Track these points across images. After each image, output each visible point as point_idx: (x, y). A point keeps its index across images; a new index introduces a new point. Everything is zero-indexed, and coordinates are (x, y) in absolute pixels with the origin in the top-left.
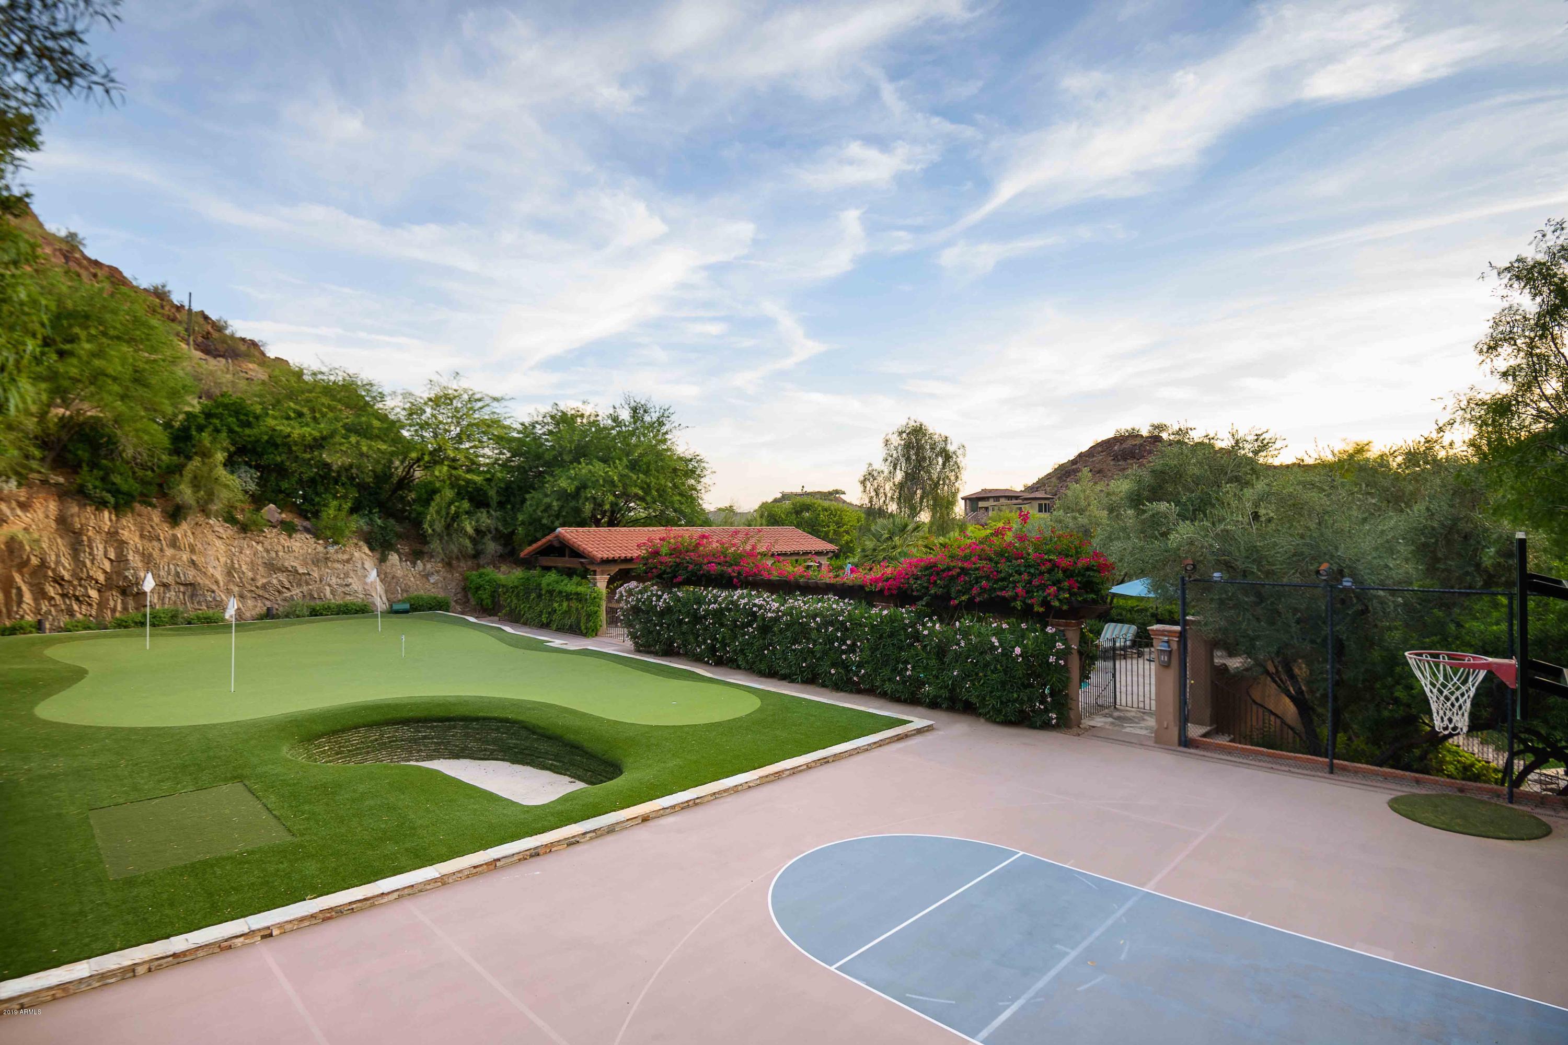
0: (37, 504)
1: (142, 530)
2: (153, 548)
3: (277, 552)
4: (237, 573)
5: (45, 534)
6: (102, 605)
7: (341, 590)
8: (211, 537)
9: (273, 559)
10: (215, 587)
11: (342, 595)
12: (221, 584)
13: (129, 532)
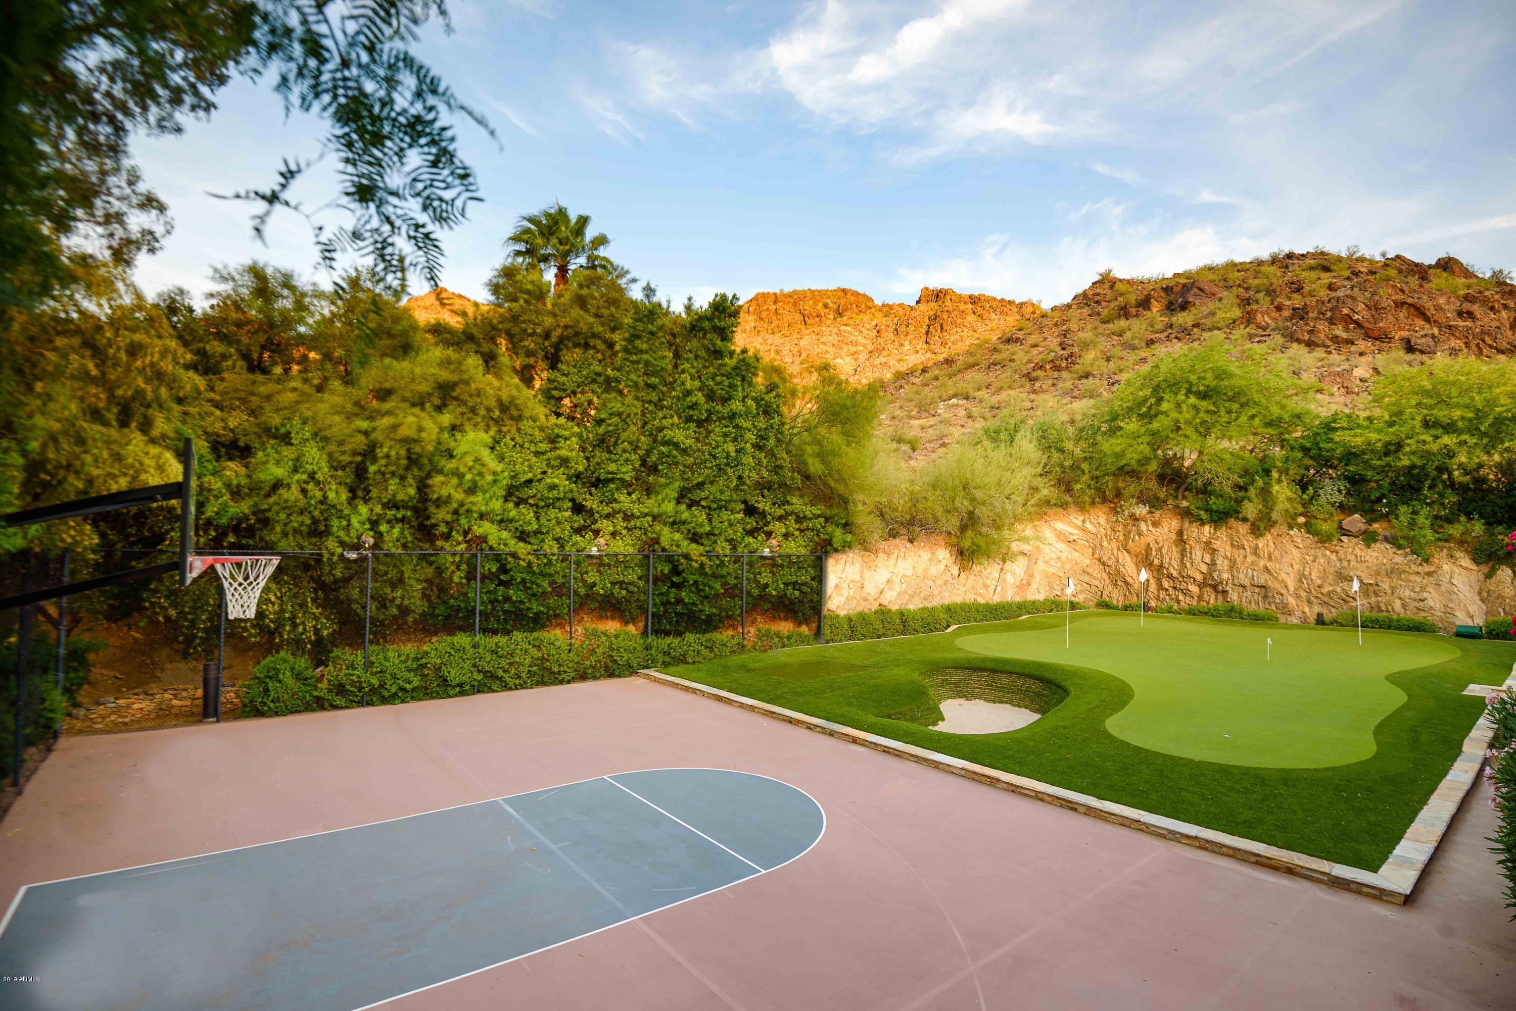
0: (1165, 522)
1: (1232, 540)
2: (1238, 555)
3: (1349, 561)
4: (1306, 579)
5: (1166, 544)
6: (1200, 598)
7: (1414, 604)
8: (1290, 546)
9: (1343, 568)
10: (1284, 591)
11: (1415, 610)
12: (1292, 588)
13: (1222, 543)
